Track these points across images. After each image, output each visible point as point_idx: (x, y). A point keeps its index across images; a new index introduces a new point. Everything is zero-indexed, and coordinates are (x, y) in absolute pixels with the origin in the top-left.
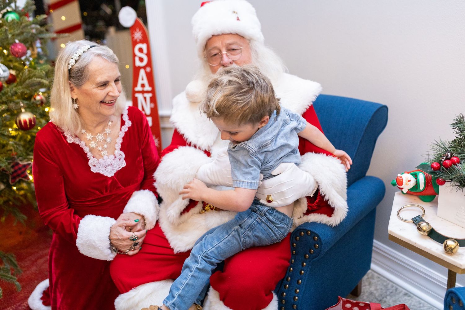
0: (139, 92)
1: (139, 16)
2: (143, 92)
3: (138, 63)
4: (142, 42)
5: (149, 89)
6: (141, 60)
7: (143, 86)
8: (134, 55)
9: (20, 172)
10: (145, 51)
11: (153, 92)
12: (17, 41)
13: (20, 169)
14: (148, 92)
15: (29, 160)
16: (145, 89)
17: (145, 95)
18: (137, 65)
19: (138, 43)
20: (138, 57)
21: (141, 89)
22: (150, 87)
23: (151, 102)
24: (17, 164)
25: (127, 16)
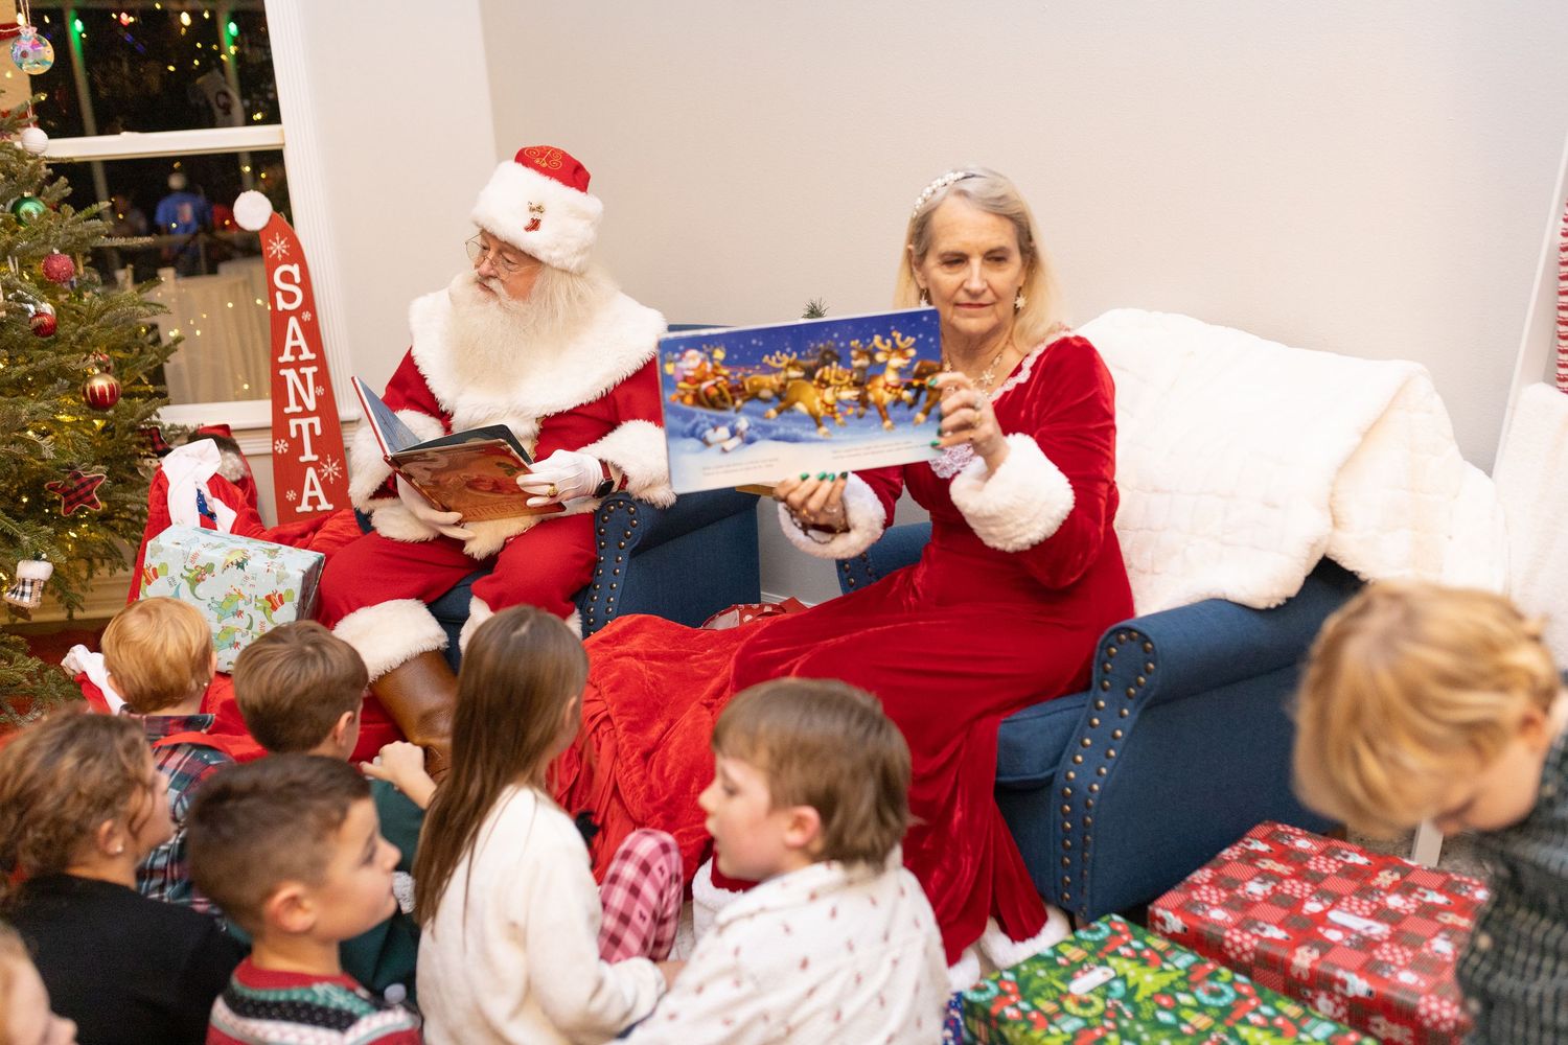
0: (287, 365)
1: (277, 209)
2: (297, 365)
3: (281, 305)
4: (287, 260)
5: (313, 356)
6: (289, 297)
7: (296, 351)
8: (273, 289)
10: (298, 279)
11: (321, 362)
12: (56, 251)
13: (83, 485)
14: (308, 363)
15: (99, 471)
16: (302, 358)
17: (303, 370)
18: (280, 307)
19: (280, 264)
20: (283, 291)
21: (292, 359)
22: (311, 352)
23: (316, 384)
24: (77, 477)
25: (251, 210)
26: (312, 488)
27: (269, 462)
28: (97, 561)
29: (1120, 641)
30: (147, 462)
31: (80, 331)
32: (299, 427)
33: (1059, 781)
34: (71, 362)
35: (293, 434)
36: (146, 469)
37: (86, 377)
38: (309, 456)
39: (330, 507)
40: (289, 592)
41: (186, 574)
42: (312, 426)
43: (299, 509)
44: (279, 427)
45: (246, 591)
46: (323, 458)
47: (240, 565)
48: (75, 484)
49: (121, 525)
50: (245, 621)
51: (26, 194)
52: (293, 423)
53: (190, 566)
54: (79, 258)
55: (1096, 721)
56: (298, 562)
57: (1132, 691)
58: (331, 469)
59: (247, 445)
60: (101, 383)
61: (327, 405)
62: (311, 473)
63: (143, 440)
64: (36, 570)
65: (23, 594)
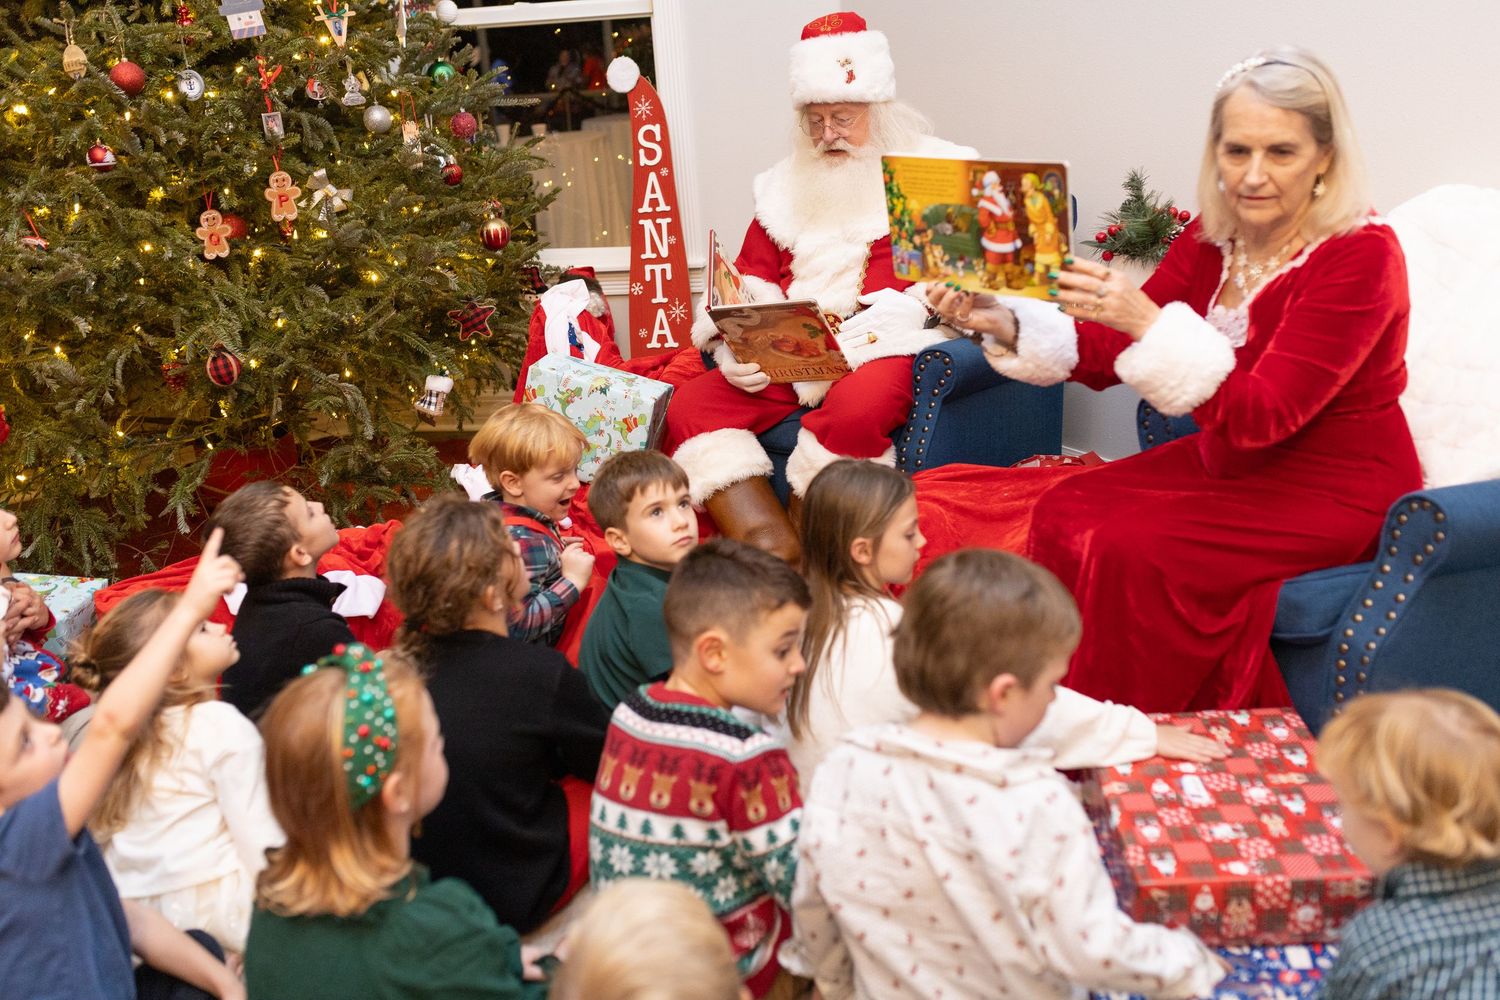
0: (646, 216)
1: (643, 73)
2: (653, 216)
3: (643, 161)
4: (650, 120)
5: (668, 208)
6: (651, 154)
7: (654, 203)
8: (638, 146)
9: (476, 320)
10: (658, 138)
11: (674, 214)
12: (463, 110)
13: (477, 315)
14: (664, 214)
15: (490, 303)
16: (658, 209)
17: (658, 221)
18: (642, 164)
19: (645, 123)
20: (645, 148)
21: (650, 210)
22: (667, 204)
23: (670, 234)
24: (473, 307)
25: (622, 74)
26: (662, 327)
27: (625, 304)
28: (484, 381)
29: (1411, 510)
30: (527, 297)
31: (481, 180)
32: (653, 272)
33: (1338, 637)
34: (472, 207)
35: (648, 278)
36: (527, 303)
37: (484, 222)
38: (660, 298)
39: (676, 345)
40: (642, 416)
41: (559, 396)
42: (664, 271)
43: (649, 346)
44: (636, 272)
45: (607, 414)
46: (672, 301)
47: (603, 391)
48: (472, 313)
49: (503, 352)
50: (604, 440)
51: (440, 60)
52: (648, 268)
53: (563, 390)
54: (480, 116)
55: (1380, 584)
56: (651, 390)
57: (1419, 558)
58: (678, 311)
59: (609, 286)
60: (495, 227)
61: (678, 253)
62: (661, 313)
63: (525, 277)
64: (440, 384)
65: (430, 403)
